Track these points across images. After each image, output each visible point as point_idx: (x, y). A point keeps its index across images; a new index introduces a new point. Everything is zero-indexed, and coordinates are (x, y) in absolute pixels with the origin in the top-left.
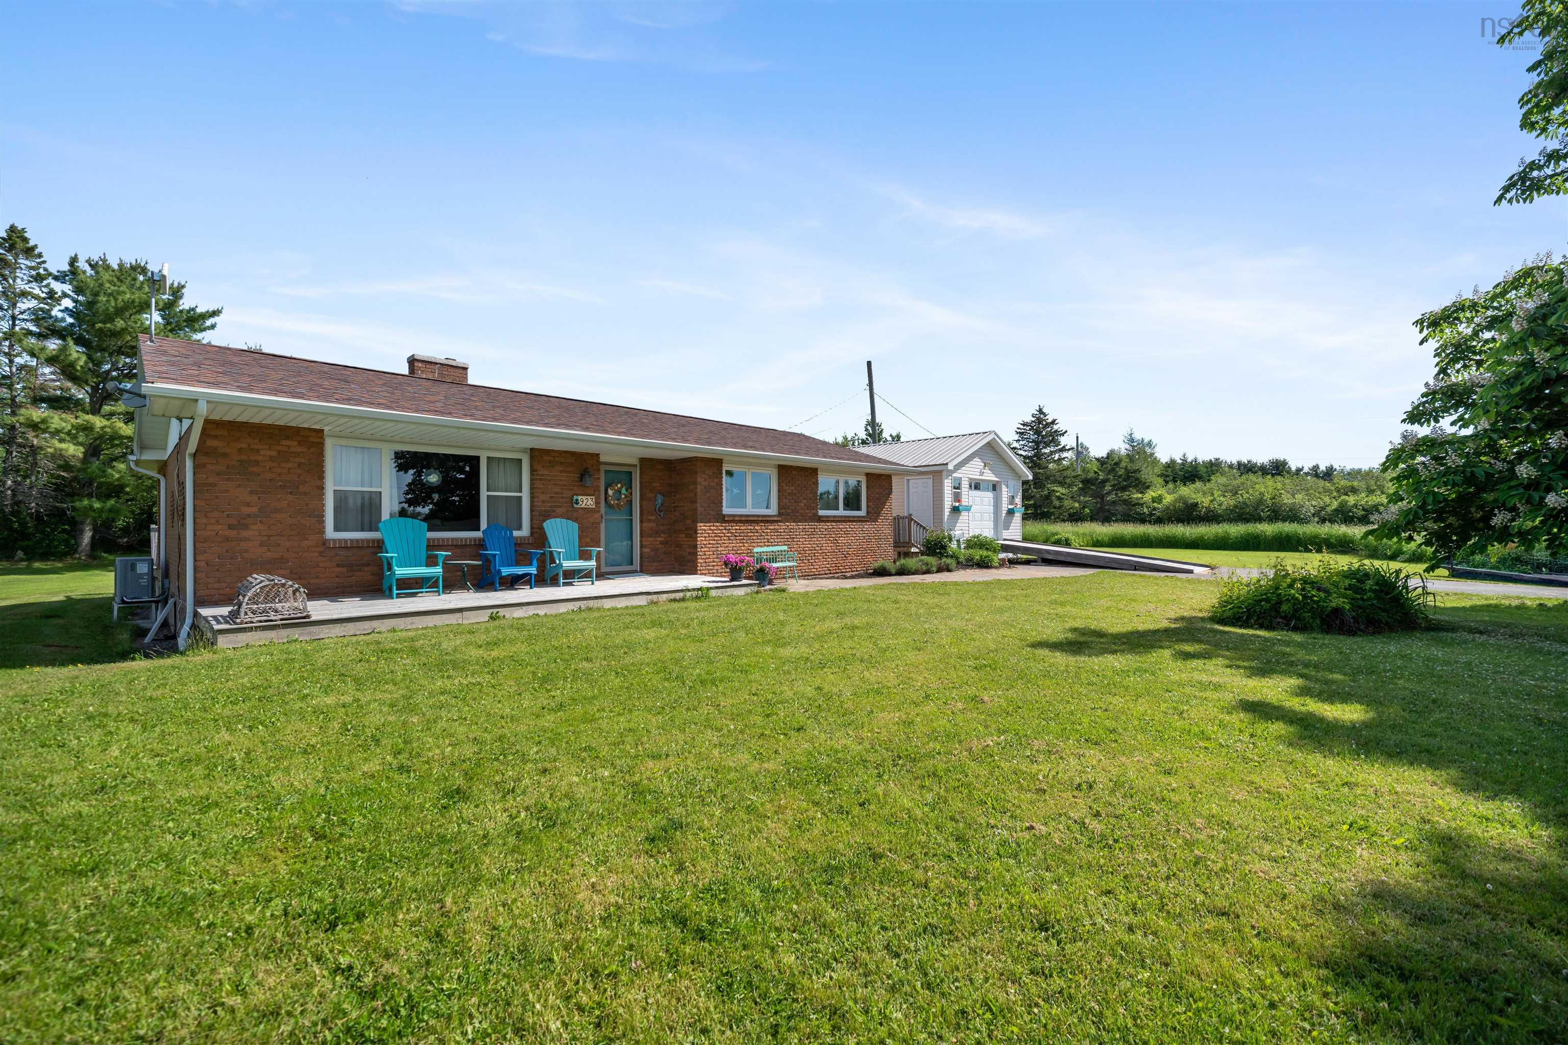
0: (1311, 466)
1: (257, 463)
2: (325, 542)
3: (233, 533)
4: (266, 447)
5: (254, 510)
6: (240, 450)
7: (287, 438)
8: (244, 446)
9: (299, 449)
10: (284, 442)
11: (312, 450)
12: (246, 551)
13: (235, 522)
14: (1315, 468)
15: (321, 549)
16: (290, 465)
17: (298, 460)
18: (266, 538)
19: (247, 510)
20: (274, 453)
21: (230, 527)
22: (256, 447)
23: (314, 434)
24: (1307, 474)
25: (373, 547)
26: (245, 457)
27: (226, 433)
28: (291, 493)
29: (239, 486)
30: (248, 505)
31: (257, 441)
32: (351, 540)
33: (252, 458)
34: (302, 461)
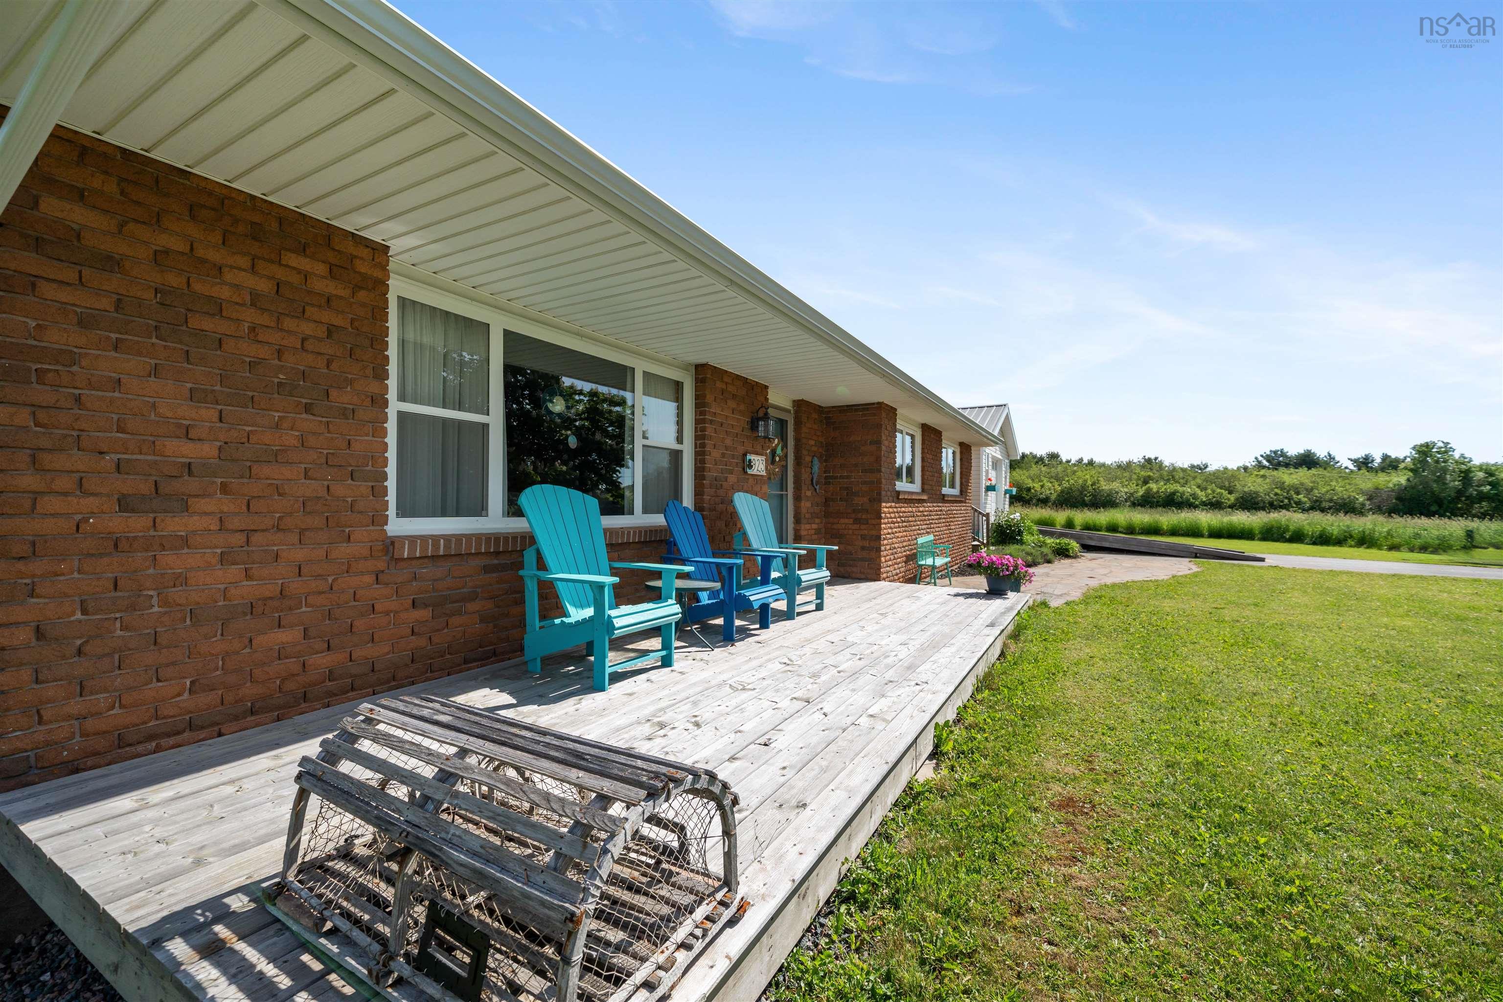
0: (1077, 459)
1: (218, 308)
2: (391, 544)
3: (138, 524)
4: (244, 262)
5: (208, 450)
6: (160, 257)
7: (303, 250)
8: (178, 245)
9: (331, 288)
10: (293, 260)
11: (362, 295)
12: (181, 580)
13: (146, 488)
14: (1080, 461)
15: (381, 565)
16: (307, 328)
17: (328, 316)
18: (240, 539)
19: (188, 451)
20: (264, 286)
21: (125, 504)
22: (215, 256)
23: (365, 252)
24: (1074, 465)
25: (487, 553)
26: (174, 280)
27: (112, 187)
28: (308, 409)
29: (155, 371)
30: (187, 433)
31: (217, 238)
32: (448, 538)
33: (197, 287)
34: (338, 321)
